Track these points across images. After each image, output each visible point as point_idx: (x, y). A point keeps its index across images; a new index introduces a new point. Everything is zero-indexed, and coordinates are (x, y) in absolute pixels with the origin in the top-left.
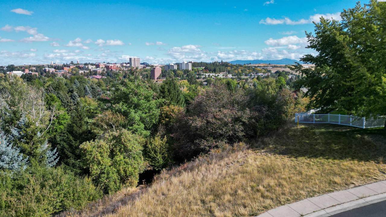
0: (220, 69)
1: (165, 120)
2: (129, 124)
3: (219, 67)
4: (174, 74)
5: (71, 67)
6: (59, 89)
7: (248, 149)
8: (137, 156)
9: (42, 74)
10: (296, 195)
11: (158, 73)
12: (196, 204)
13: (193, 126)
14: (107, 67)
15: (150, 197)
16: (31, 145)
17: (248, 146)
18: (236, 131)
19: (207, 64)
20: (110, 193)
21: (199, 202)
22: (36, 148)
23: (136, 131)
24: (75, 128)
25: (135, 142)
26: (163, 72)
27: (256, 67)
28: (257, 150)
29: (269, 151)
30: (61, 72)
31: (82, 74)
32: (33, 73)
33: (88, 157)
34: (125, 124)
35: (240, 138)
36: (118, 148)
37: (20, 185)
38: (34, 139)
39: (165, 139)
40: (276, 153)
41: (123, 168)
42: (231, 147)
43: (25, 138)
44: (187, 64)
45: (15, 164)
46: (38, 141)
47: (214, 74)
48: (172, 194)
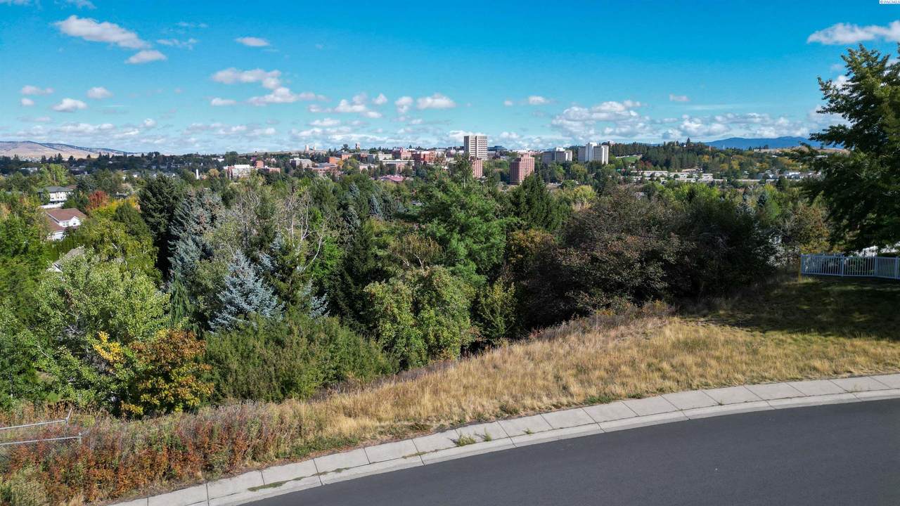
1: (517, 257)
3: (680, 156)
4: (564, 171)
5: (344, 157)
6: (321, 201)
8: (458, 314)
9: (287, 171)
10: (725, 379)
11: (526, 170)
12: (545, 379)
13: (564, 266)
14: (416, 157)
15: (472, 367)
16: (288, 284)
18: (651, 279)
19: (648, 147)
20: (410, 369)
21: (551, 378)
24: (357, 263)
25: (456, 289)
26: (539, 168)
27: (780, 155)
28: (690, 318)
29: (715, 320)
30: (324, 167)
31: (364, 171)
32: (271, 169)
33: (377, 307)
35: (658, 293)
37: (276, 338)
38: (293, 275)
39: (512, 289)
41: (433, 332)
42: (637, 309)
44: (598, 148)
46: (299, 278)
47: (665, 173)
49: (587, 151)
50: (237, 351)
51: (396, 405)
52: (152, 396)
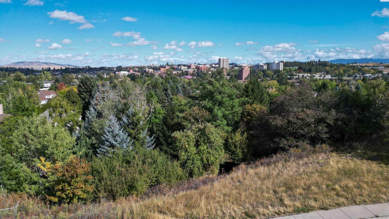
0: (316, 69)
1: (247, 118)
2: (213, 119)
3: (316, 67)
4: (263, 74)
5: (167, 68)
6: (156, 87)
7: (332, 151)
8: (218, 148)
9: (143, 74)
10: (375, 198)
11: (246, 74)
12: (268, 192)
13: (273, 125)
14: (198, 68)
15: (227, 182)
16: (135, 131)
17: (332, 148)
18: (320, 133)
19: (301, 63)
20: (194, 177)
21: (271, 191)
22: (140, 133)
23: (219, 126)
24: (169, 120)
25: (217, 135)
26: (252, 72)
27: (362, 67)
28: (342, 154)
29: (356, 156)
30: (158, 72)
31: (175, 74)
32: (136, 73)
33: (178, 144)
34: (209, 120)
35: (323, 140)
36: (203, 139)
37: (127, 160)
38: (138, 127)
39: (245, 135)
40: (364, 158)
41: (206, 157)
42: (313, 148)
43: (132, 125)
44: (278, 64)
45: (124, 144)
46: (141, 128)
47: (309, 75)
48: (247, 182)
49: (273, 65)
50: (108, 167)
51: (186, 206)
52: (62, 193)
